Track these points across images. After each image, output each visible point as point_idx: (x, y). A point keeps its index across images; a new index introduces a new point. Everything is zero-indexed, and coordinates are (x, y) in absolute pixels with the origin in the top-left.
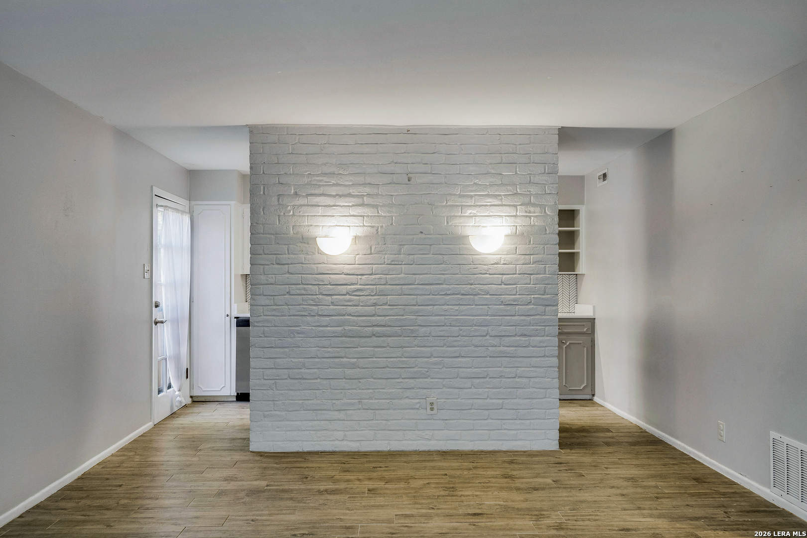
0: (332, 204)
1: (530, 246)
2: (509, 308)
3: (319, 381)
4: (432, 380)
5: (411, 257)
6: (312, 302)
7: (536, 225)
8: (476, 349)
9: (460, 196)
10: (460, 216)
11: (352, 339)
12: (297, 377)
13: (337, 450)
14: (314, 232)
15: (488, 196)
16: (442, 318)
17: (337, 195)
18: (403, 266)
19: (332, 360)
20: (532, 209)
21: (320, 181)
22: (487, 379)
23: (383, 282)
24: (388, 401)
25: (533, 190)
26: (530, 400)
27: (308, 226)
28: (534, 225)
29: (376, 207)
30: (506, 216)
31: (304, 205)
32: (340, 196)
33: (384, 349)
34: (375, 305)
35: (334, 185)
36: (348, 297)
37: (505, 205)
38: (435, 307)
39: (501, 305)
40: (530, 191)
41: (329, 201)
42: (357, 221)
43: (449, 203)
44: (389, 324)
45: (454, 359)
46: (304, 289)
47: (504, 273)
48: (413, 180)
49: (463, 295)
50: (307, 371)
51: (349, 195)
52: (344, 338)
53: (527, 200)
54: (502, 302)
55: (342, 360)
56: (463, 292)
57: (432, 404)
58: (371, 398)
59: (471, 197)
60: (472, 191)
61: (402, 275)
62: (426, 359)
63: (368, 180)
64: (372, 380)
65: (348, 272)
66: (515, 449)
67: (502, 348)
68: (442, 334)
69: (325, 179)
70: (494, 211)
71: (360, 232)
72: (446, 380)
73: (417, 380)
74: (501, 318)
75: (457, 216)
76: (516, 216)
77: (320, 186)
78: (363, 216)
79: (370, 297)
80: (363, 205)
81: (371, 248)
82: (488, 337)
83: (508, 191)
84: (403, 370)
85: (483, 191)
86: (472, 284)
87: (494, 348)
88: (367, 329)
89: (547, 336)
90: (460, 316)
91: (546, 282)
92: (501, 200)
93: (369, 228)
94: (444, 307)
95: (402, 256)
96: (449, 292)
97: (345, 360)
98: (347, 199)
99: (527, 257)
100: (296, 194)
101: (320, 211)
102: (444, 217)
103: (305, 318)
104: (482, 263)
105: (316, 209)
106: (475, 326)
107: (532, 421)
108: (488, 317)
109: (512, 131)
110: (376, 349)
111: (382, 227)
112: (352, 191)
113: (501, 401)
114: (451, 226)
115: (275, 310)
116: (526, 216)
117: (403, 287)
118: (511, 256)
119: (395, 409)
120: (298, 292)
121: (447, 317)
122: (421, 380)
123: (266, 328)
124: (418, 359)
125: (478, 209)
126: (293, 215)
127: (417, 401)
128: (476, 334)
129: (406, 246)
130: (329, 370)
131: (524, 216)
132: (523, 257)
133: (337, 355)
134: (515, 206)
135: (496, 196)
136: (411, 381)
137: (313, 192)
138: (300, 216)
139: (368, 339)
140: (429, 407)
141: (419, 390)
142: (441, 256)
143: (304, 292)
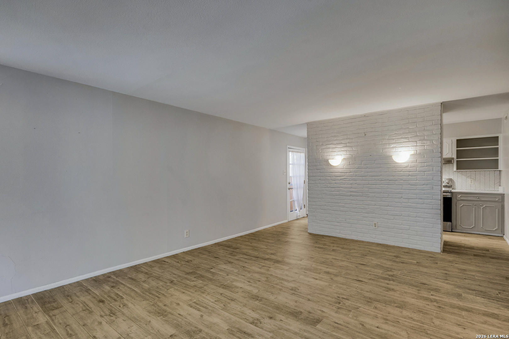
0: (335, 147)
1: (424, 159)
2: (413, 186)
3: (331, 211)
4: (375, 215)
5: (366, 165)
6: (328, 183)
7: (428, 149)
8: (396, 203)
9: (388, 139)
10: (388, 148)
11: (342, 196)
12: (323, 209)
13: (337, 236)
14: (328, 157)
15: (402, 138)
16: (380, 190)
17: (337, 144)
18: (363, 169)
19: (335, 204)
20: (425, 142)
21: (330, 139)
22: (402, 217)
23: (355, 175)
24: (357, 221)
25: (426, 133)
26: (424, 228)
27: (326, 156)
28: (427, 149)
29: (351, 147)
30: (411, 146)
31: (325, 148)
32: (338, 144)
33: (355, 201)
34: (351, 184)
35: (336, 140)
36: (341, 181)
37: (410, 141)
38: (377, 185)
39: (409, 185)
40: (424, 134)
41: (334, 146)
42: (345, 153)
43: (383, 143)
44: (357, 191)
45: (386, 207)
46: (325, 178)
47: (410, 171)
48: (367, 135)
49: (389, 180)
50: (326, 207)
51: (341, 143)
52: (340, 196)
53: (422, 138)
54: (409, 184)
55: (339, 204)
56: (389, 179)
57: (375, 224)
58: (350, 219)
59: (394, 139)
60: (394, 137)
61: (363, 173)
62: (373, 206)
63: (348, 137)
64: (351, 212)
65: (341, 172)
66: (416, 249)
67: (409, 204)
68: (380, 196)
69: (332, 138)
70: (405, 144)
71: (345, 157)
72: (382, 215)
73: (369, 214)
74: (409, 190)
75: (387, 148)
76: (416, 146)
77: (330, 141)
78: (347, 151)
79: (350, 181)
80: (346, 146)
81: (350, 162)
82: (402, 199)
83: (412, 135)
84: (363, 210)
85: (399, 136)
86: (394, 176)
87: (405, 204)
88: (348, 193)
89: (434, 200)
90: (389, 189)
91: (433, 175)
92: (409, 139)
93: (349, 155)
94: (381, 185)
95: (362, 165)
96: (383, 179)
97: (340, 204)
98: (340, 145)
99: (422, 163)
100: (322, 144)
101: (331, 150)
102: (381, 148)
103: (326, 188)
104: (399, 167)
105: (329, 149)
106: (396, 193)
107: (425, 238)
108: (402, 190)
109: (414, 108)
110: (352, 201)
111: (354, 154)
112: (343, 142)
113: (408, 227)
114: (384, 152)
115: (316, 185)
116: (422, 145)
117: (363, 177)
118: (414, 163)
119: (360, 224)
120: (323, 179)
121: (382, 190)
122: (370, 214)
123: (313, 191)
124: (369, 206)
125: (397, 144)
126: (321, 152)
127: (369, 222)
128: (397, 197)
129: (364, 161)
130: (334, 207)
131: (421, 145)
132: (420, 164)
133: (337, 202)
134: (416, 141)
135: (406, 138)
136: (367, 214)
137: (328, 143)
138: (323, 152)
139: (348, 197)
140: (374, 225)
141: (370, 218)
142: (379, 165)
143: (325, 179)
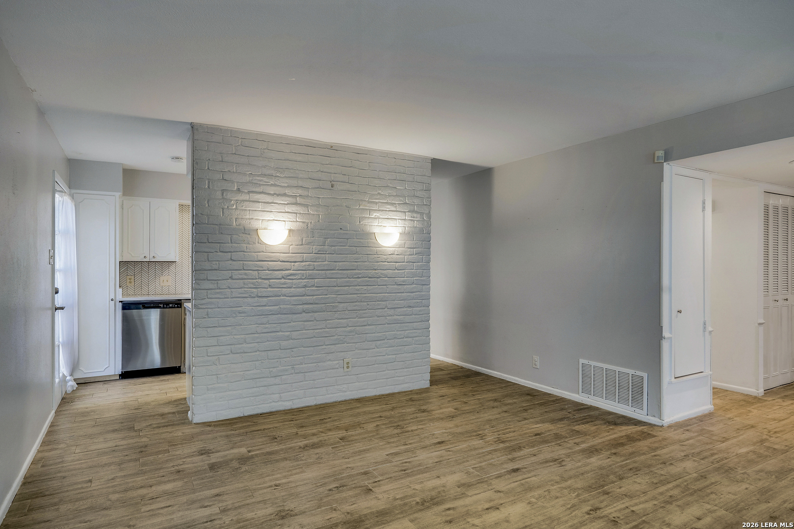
0: (270, 201)
1: (414, 242)
2: (400, 287)
3: (258, 353)
4: (348, 345)
5: (333, 248)
6: (252, 286)
7: (418, 227)
8: (378, 318)
9: (369, 202)
10: (369, 218)
11: (286, 316)
12: (239, 351)
13: (274, 410)
14: (255, 224)
15: (387, 203)
16: (355, 296)
17: (275, 194)
18: (327, 255)
19: (269, 334)
20: (415, 215)
21: (261, 181)
22: (386, 341)
23: (311, 267)
24: (315, 364)
25: (417, 201)
26: (412, 354)
27: (250, 219)
28: (416, 227)
29: (306, 206)
30: (399, 219)
31: (246, 201)
32: (278, 195)
33: (312, 322)
34: (305, 286)
35: (272, 185)
36: (283, 281)
37: (398, 211)
38: (351, 287)
39: (395, 285)
40: (414, 202)
41: (268, 199)
42: (291, 217)
43: (361, 207)
44: (316, 302)
45: (363, 327)
46: (246, 274)
47: (397, 261)
48: (335, 186)
49: (370, 278)
50: (248, 345)
51: (285, 195)
52: (279, 315)
53: (412, 208)
54: (396, 283)
55: (278, 334)
56: (370, 276)
57: (348, 363)
58: (301, 364)
59: (376, 203)
60: (376, 199)
61: (326, 263)
62: (344, 329)
63: (300, 183)
64: (303, 348)
65: (284, 260)
66: (403, 390)
67: (395, 317)
68: (355, 308)
69: (265, 179)
70: (392, 215)
71: (293, 226)
72: (358, 344)
73: (337, 346)
74: (395, 294)
75: (366, 217)
76: (405, 220)
77: (260, 185)
78: (296, 213)
79: (301, 281)
80: (296, 204)
81: (302, 239)
82: (386, 309)
83: (400, 201)
84: (326, 338)
85: (384, 199)
86: (376, 270)
87: (390, 317)
88: (298, 307)
89: (424, 307)
90: (368, 294)
91: (423, 268)
92: (396, 207)
93: (301, 224)
94: (356, 287)
95: (326, 247)
96: (360, 276)
97: (281, 333)
98: (283, 198)
99: (412, 249)
100: (239, 190)
101: (260, 206)
102: (357, 217)
103: (246, 300)
104: (383, 254)
105: (257, 204)
106: (378, 301)
107: (414, 368)
108: (386, 294)
109: (403, 157)
110: (306, 323)
111: (311, 223)
112: (287, 191)
113: (394, 356)
114: (362, 224)
115: (218, 293)
116: (412, 220)
117: (327, 272)
118: (402, 249)
119: (320, 371)
120: (240, 277)
121: (358, 295)
122: (339, 345)
123: (209, 310)
124: (338, 329)
125: (381, 213)
126: (236, 209)
127: (337, 362)
128: (379, 307)
129: (329, 239)
130: (267, 343)
131: (410, 220)
132: (409, 249)
133: (274, 330)
134: (405, 212)
135: (392, 204)
136: (332, 347)
137: (254, 190)
138: (243, 210)
139: (298, 315)
140: (346, 366)
141: (338, 353)
142: (354, 248)
143: (246, 277)
